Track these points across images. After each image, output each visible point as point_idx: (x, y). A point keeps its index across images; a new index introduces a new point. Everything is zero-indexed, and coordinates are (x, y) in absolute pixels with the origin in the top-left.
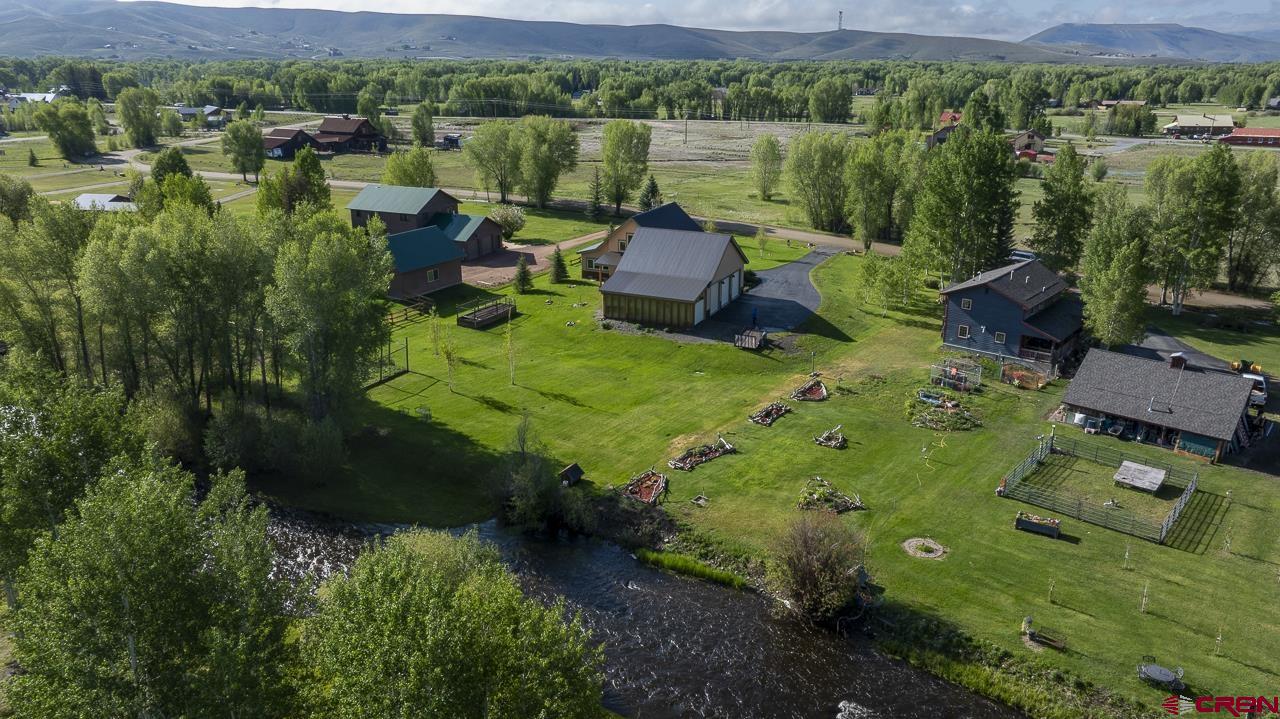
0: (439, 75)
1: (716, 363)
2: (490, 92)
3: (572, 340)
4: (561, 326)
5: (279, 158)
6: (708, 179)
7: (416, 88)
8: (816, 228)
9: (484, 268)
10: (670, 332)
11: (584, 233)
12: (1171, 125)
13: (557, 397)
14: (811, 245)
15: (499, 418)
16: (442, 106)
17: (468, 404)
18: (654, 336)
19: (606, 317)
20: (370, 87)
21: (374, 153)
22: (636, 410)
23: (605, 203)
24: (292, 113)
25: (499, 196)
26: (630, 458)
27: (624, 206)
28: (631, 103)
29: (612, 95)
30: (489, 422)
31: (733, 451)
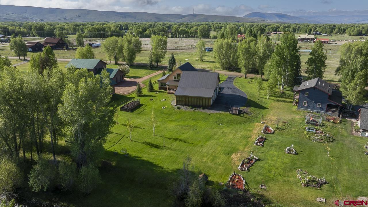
0: (79, 26)
1: (226, 120)
2: (99, 30)
3: (167, 114)
4: (160, 109)
5: (31, 52)
6: (179, 55)
7: (72, 30)
8: (224, 70)
9: (120, 87)
10: (203, 109)
11: (150, 74)
12: (299, 38)
13: (176, 139)
14: (226, 75)
15: (156, 152)
16: (83, 35)
17: (140, 146)
18: (198, 111)
19: (177, 105)
20: (57, 29)
21: (65, 49)
22: (209, 143)
23: (153, 63)
24: (32, 37)
25: (114, 62)
26: (220, 167)
27: (159, 64)
28: (144, 33)
29: (138, 31)
30: (153, 154)
31: (258, 160)
